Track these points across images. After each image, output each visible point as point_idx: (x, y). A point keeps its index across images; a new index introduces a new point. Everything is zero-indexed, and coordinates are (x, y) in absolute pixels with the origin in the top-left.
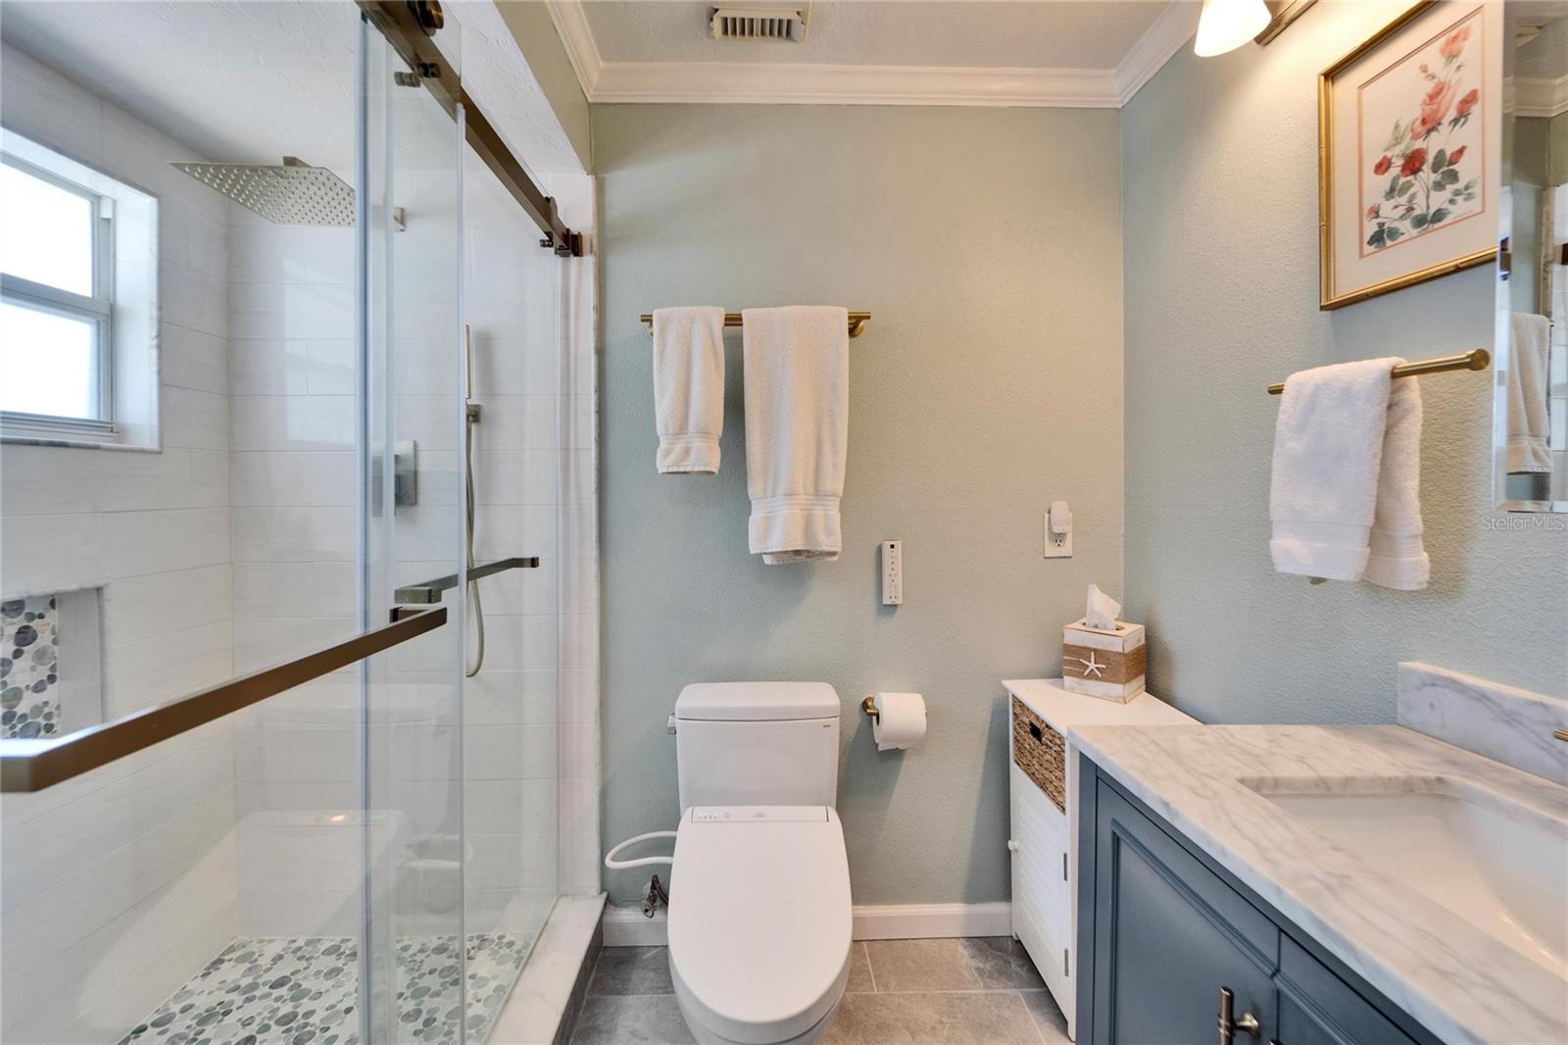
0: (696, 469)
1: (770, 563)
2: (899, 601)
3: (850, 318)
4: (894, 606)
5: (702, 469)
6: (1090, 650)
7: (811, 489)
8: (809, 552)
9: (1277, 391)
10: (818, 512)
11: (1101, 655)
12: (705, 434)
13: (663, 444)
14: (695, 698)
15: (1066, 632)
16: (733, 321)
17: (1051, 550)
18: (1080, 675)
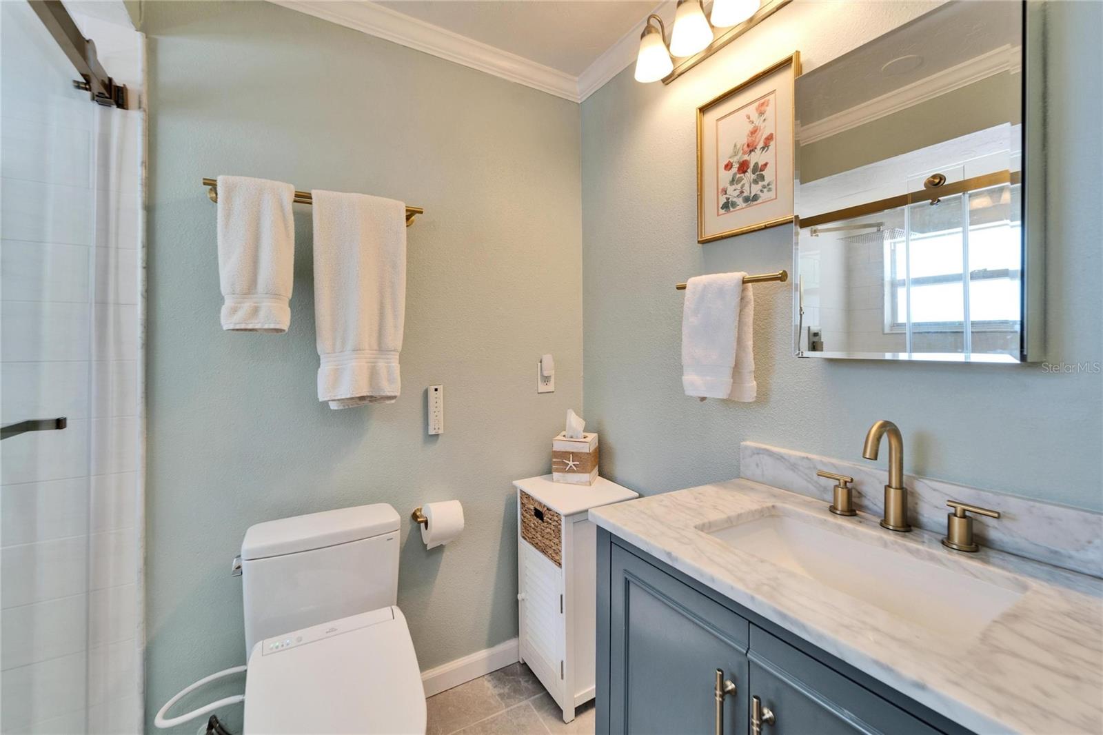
0: (266, 326)
1: (336, 408)
2: (441, 432)
3: (407, 210)
4: (437, 435)
5: (272, 326)
6: (569, 453)
7: (375, 347)
8: (371, 397)
9: (683, 288)
10: (381, 364)
11: (576, 455)
12: (275, 295)
13: (228, 303)
14: (258, 538)
15: (554, 443)
16: (303, 198)
17: (542, 388)
18: (563, 471)
